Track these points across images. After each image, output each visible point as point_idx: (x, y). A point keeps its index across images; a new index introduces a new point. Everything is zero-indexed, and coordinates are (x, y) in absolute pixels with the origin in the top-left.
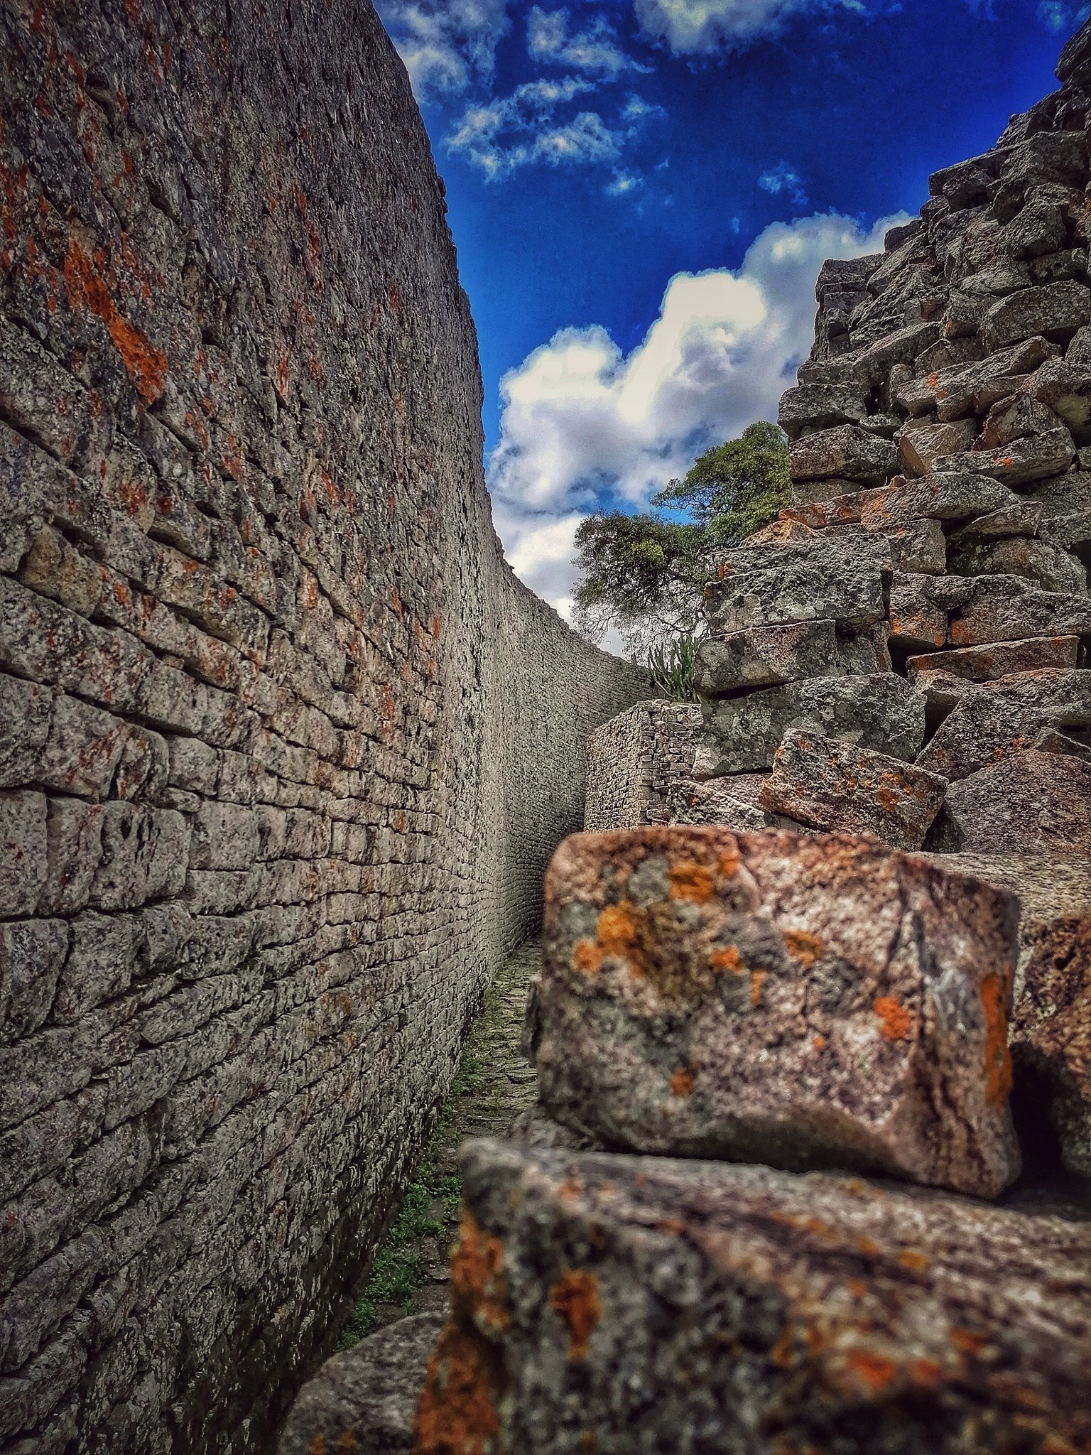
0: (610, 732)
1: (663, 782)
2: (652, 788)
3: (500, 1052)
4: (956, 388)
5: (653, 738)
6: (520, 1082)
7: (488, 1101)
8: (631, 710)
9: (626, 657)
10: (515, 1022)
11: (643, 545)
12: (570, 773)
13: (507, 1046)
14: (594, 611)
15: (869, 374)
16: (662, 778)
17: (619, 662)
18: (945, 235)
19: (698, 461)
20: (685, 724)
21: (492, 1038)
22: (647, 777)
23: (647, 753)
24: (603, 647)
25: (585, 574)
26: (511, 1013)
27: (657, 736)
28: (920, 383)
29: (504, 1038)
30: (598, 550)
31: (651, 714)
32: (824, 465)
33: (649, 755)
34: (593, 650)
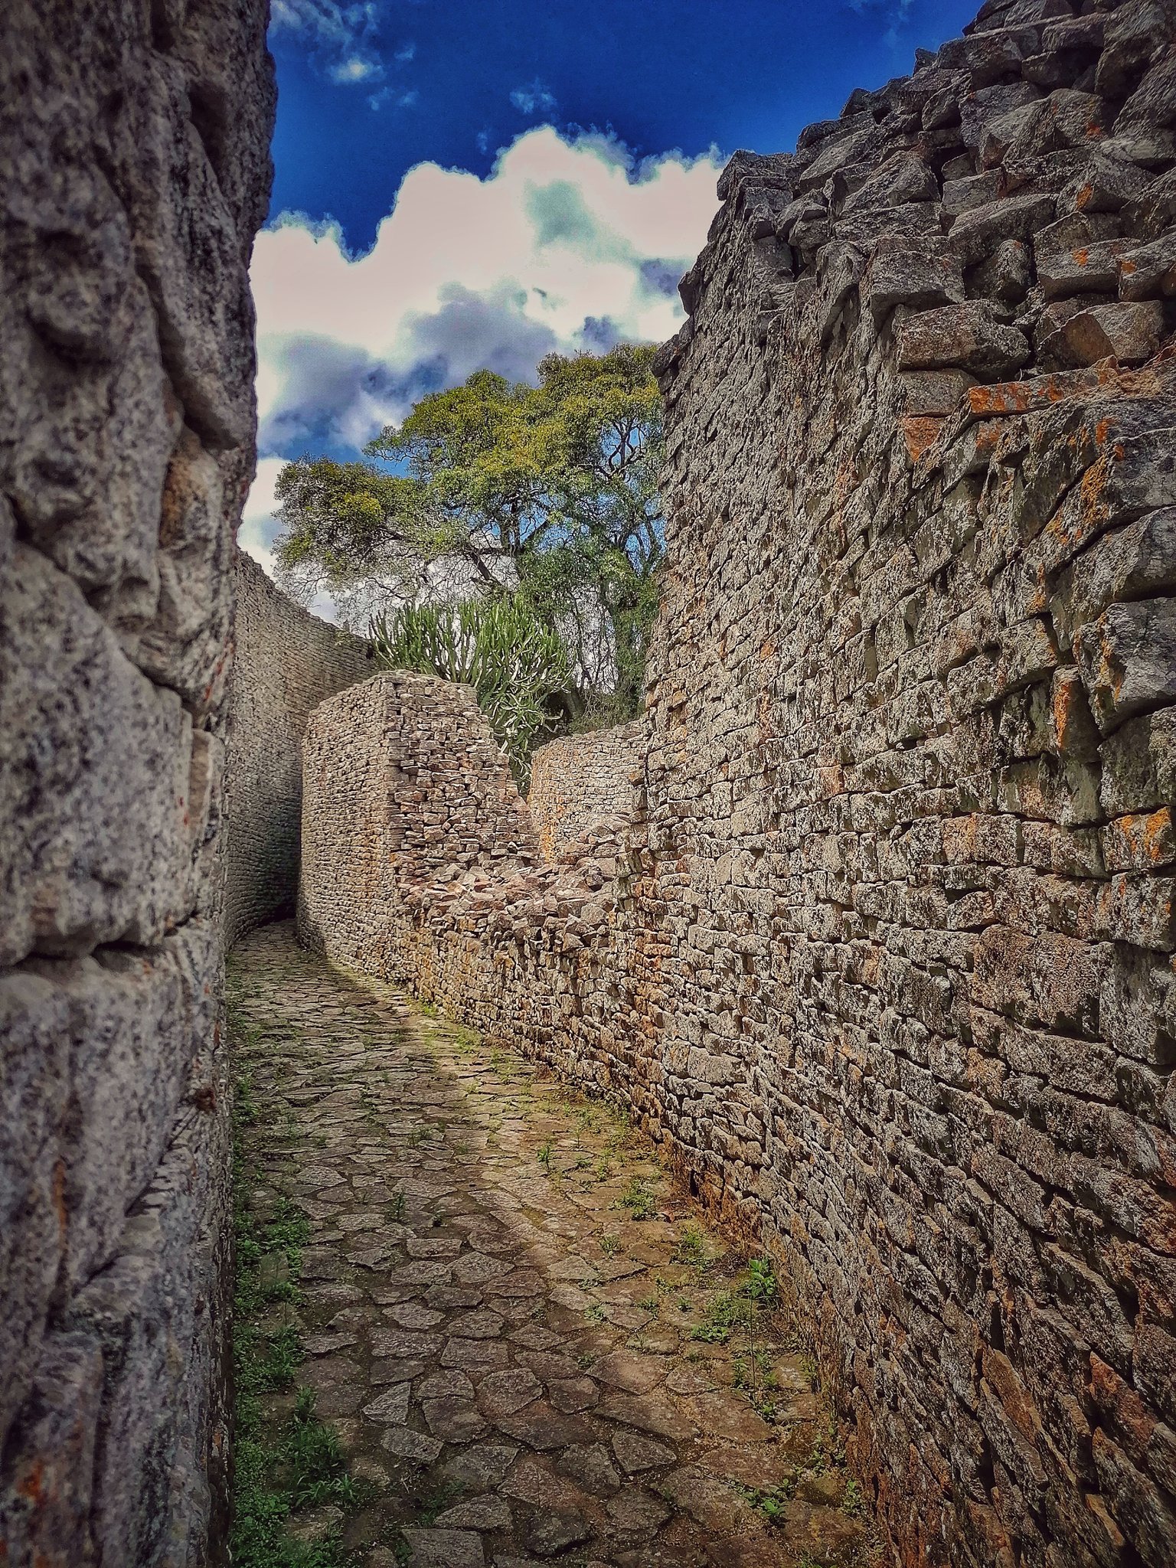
0: (342, 707)
1: (412, 762)
2: (400, 769)
3: (265, 1072)
4: (1148, 262)
5: (399, 713)
6: (303, 1104)
7: (277, 1130)
8: (369, 681)
9: (339, 624)
10: (265, 1036)
11: (357, 497)
12: (279, 753)
13: (270, 1064)
14: (300, 572)
15: (967, 249)
16: (411, 757)
17: (331, 629)
18: (973, 112)
19: (415, 407)
20: (434, 698)
21: (249, 1056)
22: (395, 757)
23: (394, 729)
24: (313, 611)
25: (289, 529)
26: (257, 1027)
27: (404, 710)
28: (1065, 259)
29: (263, 1056)
30: (305, 500)
31: (396, 685)
32: (947, 348)
33: (396, 732)
34: (303, 613)
